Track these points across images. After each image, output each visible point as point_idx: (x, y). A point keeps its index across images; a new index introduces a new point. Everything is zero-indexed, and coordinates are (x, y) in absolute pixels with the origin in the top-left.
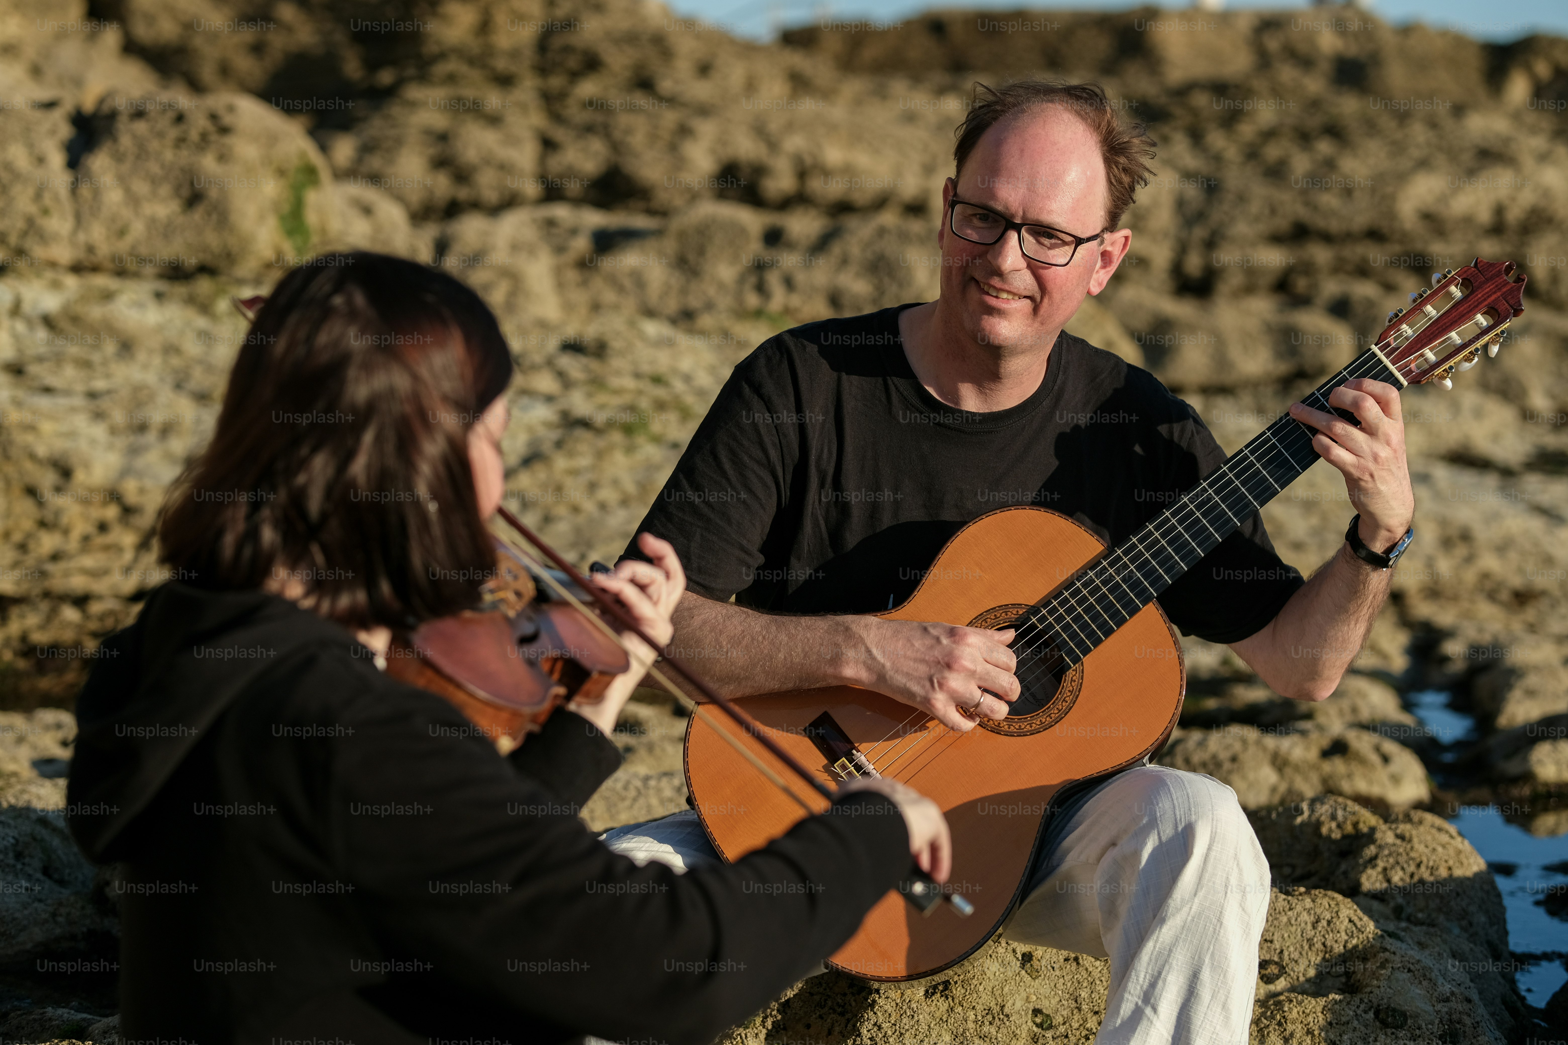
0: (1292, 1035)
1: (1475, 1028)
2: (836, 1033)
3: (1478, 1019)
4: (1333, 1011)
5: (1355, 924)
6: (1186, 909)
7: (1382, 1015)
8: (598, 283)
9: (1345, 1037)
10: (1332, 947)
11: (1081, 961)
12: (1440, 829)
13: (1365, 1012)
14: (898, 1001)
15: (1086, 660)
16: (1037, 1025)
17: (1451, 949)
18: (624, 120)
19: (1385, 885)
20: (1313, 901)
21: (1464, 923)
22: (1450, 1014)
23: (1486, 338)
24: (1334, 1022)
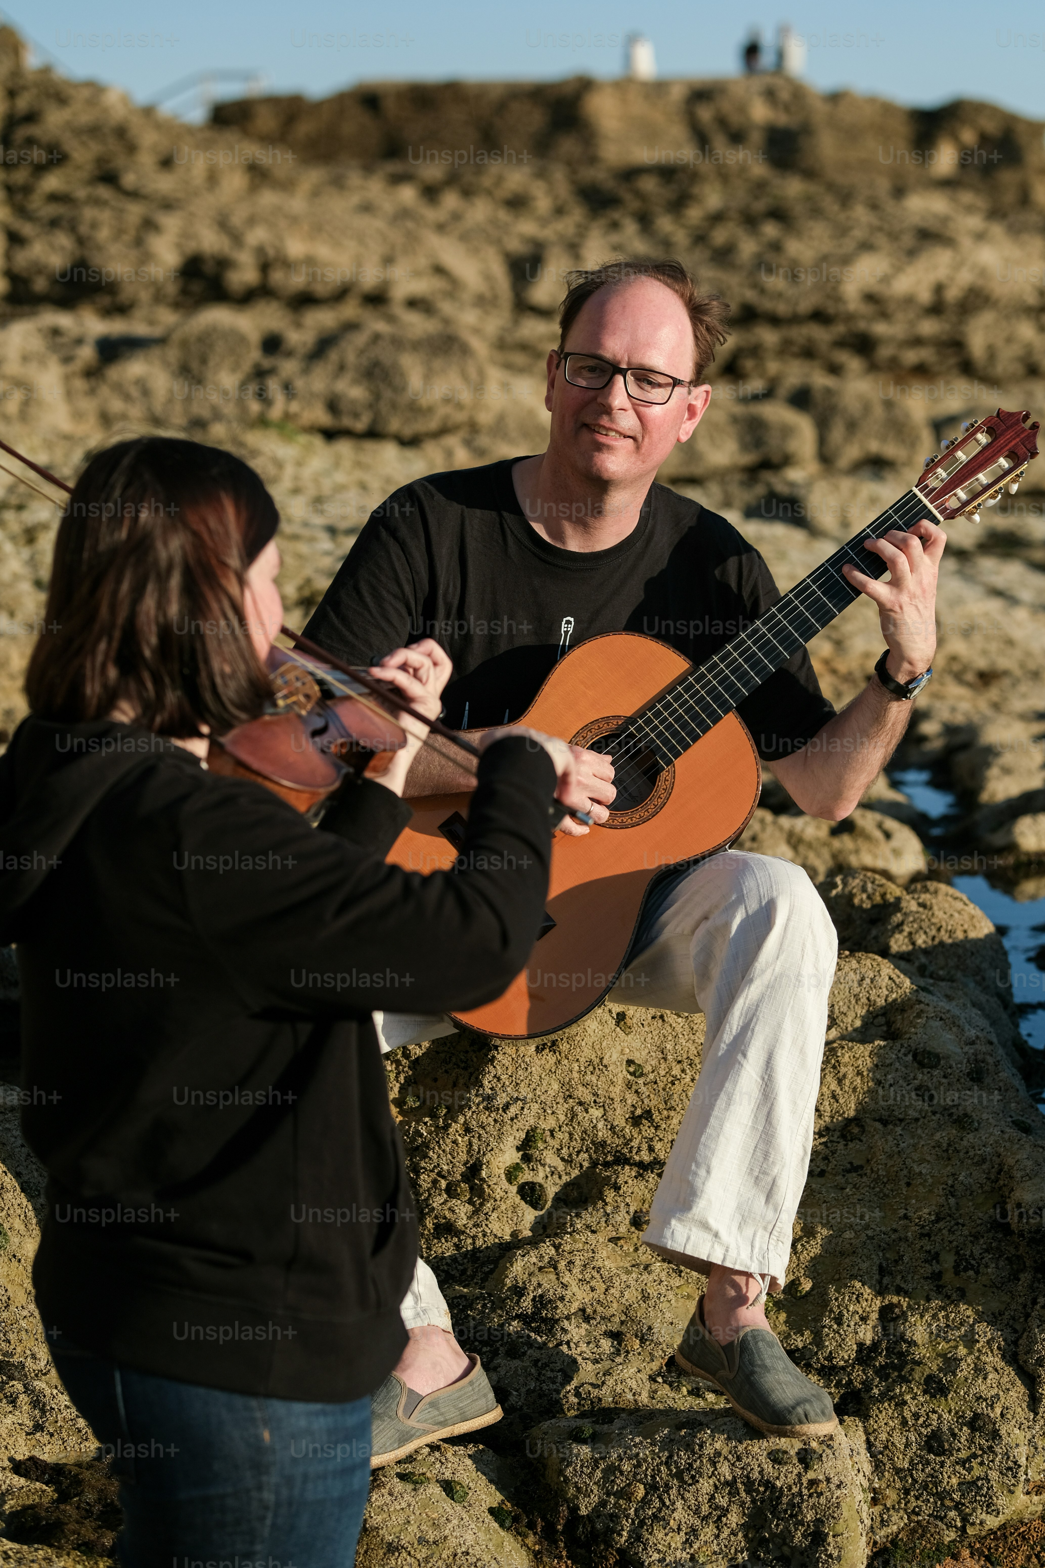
0: (844, 1076)
1: (996, 1066)
2: (460, 1085)
3: (999, 1058)
4: (878, 1055)
5: (894, 981)
6: (769, 971)
7: (919, 1058)
8: (105, 391)
9: (889, 1077)
10: (875, 1001)
11: (666, 1019)
12: (956, 898)
13: (905, 1055)
14: (514, 1056)
15: (677, 762)
16: (631, 1074)
17: (971, 1001)
18: (89, 213)
19: (910, 947)
20: (859, 962)
21: (978, 978)
22: (975, 1054)
23: (1008, 478)
24: (880, 1064)
